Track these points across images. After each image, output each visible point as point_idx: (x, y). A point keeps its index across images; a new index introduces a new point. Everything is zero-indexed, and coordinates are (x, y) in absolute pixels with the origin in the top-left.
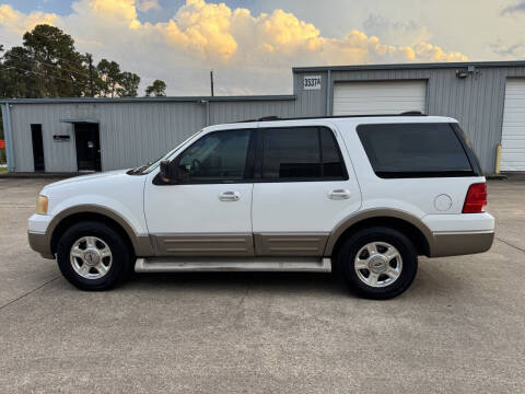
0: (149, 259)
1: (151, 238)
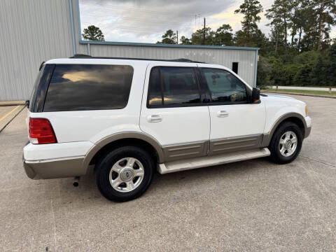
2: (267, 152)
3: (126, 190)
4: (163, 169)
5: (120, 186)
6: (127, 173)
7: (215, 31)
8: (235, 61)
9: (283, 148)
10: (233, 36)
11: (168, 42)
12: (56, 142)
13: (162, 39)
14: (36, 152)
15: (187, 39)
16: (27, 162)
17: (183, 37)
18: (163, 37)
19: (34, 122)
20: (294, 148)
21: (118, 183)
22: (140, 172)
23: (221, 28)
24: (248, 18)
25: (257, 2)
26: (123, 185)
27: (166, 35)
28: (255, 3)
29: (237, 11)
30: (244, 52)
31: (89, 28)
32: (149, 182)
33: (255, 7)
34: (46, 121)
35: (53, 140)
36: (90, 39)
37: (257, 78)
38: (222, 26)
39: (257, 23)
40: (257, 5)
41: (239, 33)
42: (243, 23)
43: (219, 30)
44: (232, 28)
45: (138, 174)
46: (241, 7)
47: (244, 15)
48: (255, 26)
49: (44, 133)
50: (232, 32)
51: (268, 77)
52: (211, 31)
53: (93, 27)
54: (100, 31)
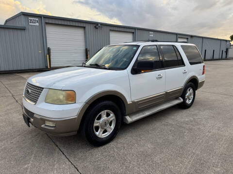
0: (130, 115)
1: (134, 103)
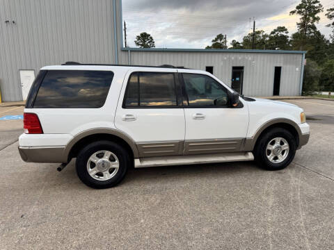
2: (251, 156)
3: (102, 179)
4: (137, 163)
5: (97, 174)
6: (103, 164)
7: (269, 34)
8: (278, 66)
9: (271, 154)
10: (289, 39)
11: (218, 47)
12: (42, 133)
13: (212, 43)
14: (28, 140)
15: (238, 43)
16: (20, 147)
17: (233, 41)
18: (213, 41)
19: (27, 116)
20: (286, 155)
21: (95, 172)
22: (116, 165)
23: (275, 31)
24: (306, 19)
25: (317, 2)
26: (100, 174)
27: (216, 39)
28: (314, 3)
29: (293, 12)
30: (289, 56)
31: (142, 35)
32: (124, 173)
33: (314, 7)
34: (35, 116)
35: (40, 131)
36: (142, 45)
37: (303, 83)
38: (276, 28)
39: (315, 23)
40: (316, 5)
41: (295, 36)
42: (298, 24)
43: (273, 33)
44: (288, 30)
45: (114, 166)
46: (298, 8)
47: (301, 17)
48: (314, 28)
49: (33, 125)
50: (288, 35)
51: (316, 83)
52: (264, 34)
53: (145, 34)
54: (151, 38)
